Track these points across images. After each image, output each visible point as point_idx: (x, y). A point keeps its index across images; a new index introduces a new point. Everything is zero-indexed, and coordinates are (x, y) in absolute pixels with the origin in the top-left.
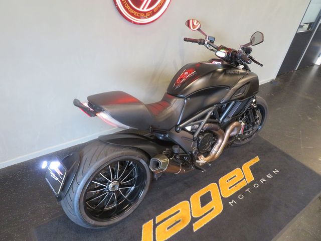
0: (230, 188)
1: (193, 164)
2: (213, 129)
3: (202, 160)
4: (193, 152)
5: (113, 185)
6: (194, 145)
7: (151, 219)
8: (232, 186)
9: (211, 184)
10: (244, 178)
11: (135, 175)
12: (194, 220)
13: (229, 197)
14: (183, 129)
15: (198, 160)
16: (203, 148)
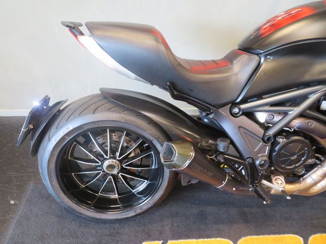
1: (253, 183)
3: (278, 185)
4: (257, 162)
6: (261, 150)
7: (160, 240)
9: (291, 235)
14: (250, 115)
15: (270, 181)
16: (284, 162)
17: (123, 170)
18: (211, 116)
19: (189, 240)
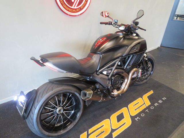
0: (135, 110)
1: (109, 95)
2: (120, 72)
3: (116, 93)
4: (109, 87)
5: (59, 109)
6: (109, 83)
7: (86, 131)
8: (137, 109)
10: (144, 103)
11: (74, 103)
12: (113, 131)
13: (135, 116)
14: (101, 73)
15: (113, 92)
16: (115, 85)
17: (64, 110)
18: (91, 77)
19: (95, 126)
